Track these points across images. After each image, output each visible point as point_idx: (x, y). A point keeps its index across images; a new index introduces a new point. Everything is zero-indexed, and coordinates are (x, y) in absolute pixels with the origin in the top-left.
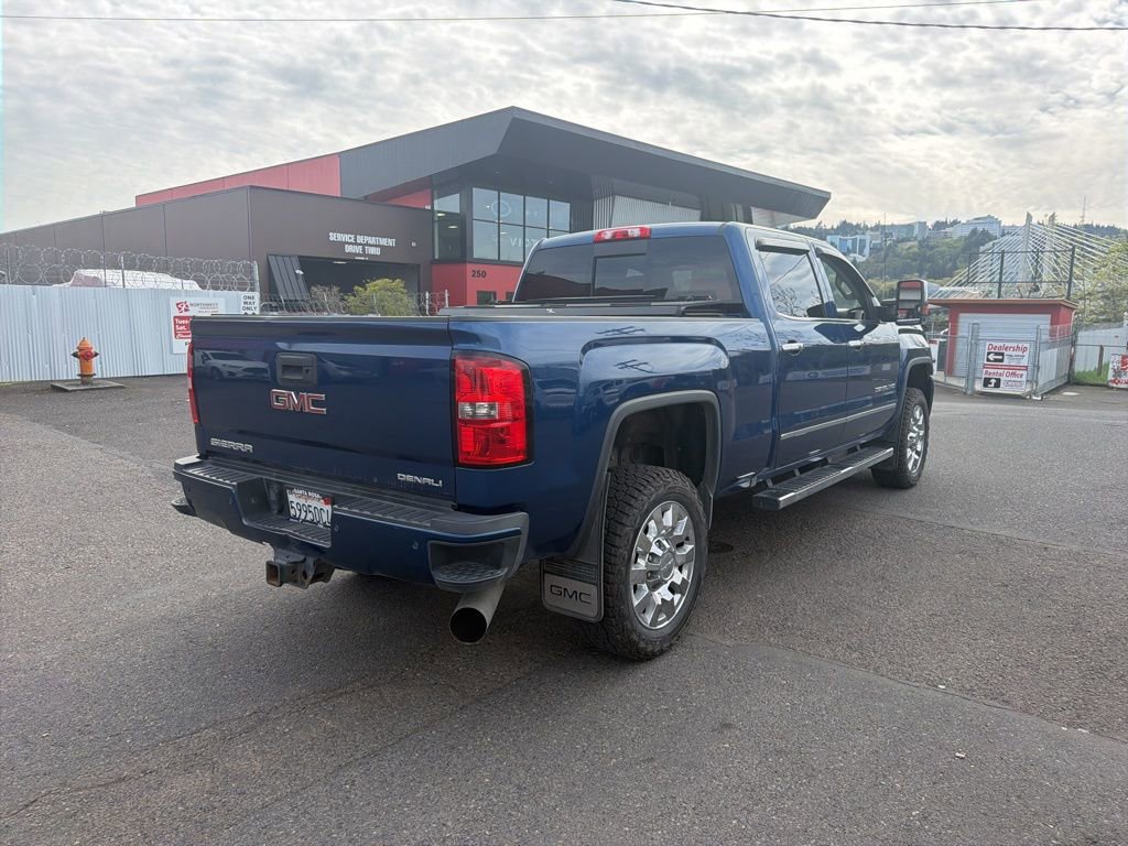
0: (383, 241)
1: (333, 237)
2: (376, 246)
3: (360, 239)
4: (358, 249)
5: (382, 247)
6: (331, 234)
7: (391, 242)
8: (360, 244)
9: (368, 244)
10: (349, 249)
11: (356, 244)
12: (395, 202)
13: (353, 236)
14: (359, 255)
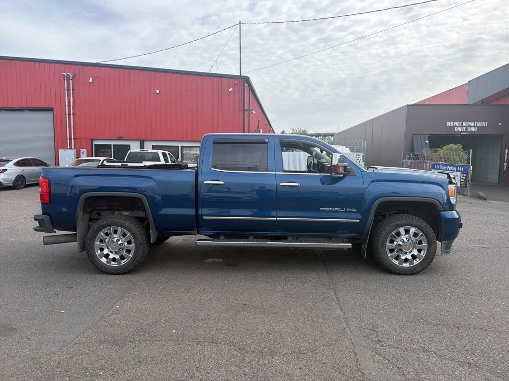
0: (480, 124)
1: (448, 124)
2: (474, 127)
3: (465, 124)
4: (463, 129)
5: (478, 127)
6: (447, 123)
7: (484, 124)
8: (465, 126)
9: (469, 126)
10: (457, 129)
11: (462, 126)
12: (495, 103)
13: (460, 123)
14: (463, 132)
